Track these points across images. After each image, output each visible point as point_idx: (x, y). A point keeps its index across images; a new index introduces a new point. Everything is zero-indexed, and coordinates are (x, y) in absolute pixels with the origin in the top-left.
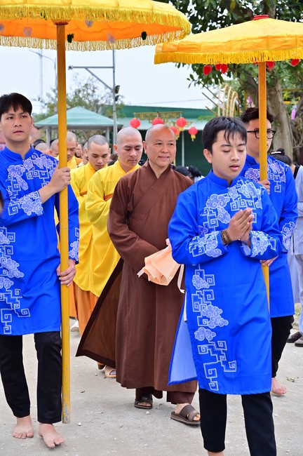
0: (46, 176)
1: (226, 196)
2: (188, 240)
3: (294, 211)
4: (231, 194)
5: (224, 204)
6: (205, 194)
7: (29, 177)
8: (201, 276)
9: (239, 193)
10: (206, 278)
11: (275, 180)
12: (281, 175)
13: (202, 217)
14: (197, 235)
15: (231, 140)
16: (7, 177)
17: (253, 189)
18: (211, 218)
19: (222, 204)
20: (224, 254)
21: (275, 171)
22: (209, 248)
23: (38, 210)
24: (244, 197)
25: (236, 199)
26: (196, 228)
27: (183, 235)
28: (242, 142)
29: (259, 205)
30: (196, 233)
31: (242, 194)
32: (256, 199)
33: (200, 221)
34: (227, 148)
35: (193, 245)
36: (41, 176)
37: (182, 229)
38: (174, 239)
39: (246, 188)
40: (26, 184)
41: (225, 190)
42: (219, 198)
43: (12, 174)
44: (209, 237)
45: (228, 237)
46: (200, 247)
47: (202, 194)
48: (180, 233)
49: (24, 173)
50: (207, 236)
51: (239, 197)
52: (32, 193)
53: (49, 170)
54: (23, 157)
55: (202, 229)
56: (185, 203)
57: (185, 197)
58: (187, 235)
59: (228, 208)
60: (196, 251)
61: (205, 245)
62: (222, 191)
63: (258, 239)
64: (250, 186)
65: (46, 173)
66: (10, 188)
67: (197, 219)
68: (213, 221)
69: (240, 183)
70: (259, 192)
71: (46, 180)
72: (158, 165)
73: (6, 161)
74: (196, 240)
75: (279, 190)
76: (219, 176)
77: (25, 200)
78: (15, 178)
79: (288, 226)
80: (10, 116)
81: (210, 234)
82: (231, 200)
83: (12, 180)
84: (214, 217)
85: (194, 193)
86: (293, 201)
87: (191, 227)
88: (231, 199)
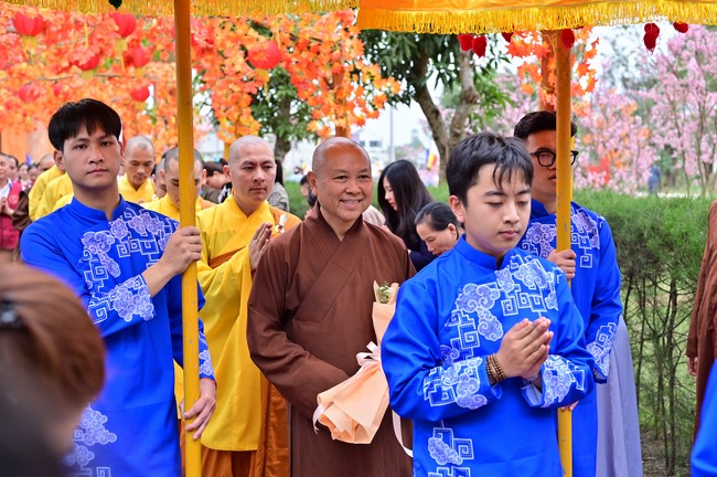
0: (153, 249)
1: (492, 287)
2: (420, 375)
3: (615, 301)
4: (501, 283)
5: (490, 302)
6: (454, 283)
7: (123, 252)
8: (447, 440)
9: (516, 281)
10: (457, 444)
11: (582, 244)
12: (591, 235)
13: (448, 329)
14: (438, 363)
15: (505, 185)
16: (81, 255)
17: (540, 273)
18: (465, 330)
19: (486, 302)
20: (492, 401)
21: (580, 229)
22: (462, 393)
23: (144, 309)
24: (525, 289)
25: (512, 293)
26: (435, 349)
27: (411, 364)
28: (526, 187)
29: (551, 302)
30: (437, 359)
31: (520, 282)
32: (546, 292)
33: (445, 336)
34: (496, 199)
35: (432, 385)
36: (145, 250)
37: (408, 353)
38: (394, 372)
39: (527, 271)
40: (116, 266)
41: (490, 275)
42: (481, 291)
43: (90, 248)
44: (462, 371)
45: (498, 370)
46: (444, 388)
47: (448, 283)
48: (405, 360)
49: (114, 246)
50: (458, 365)
51: (516, 288)
52: (130, 281)
53: (158, 238)
54: (109, 216)
55: (448, 352)
56: (414, 302)
57: (414, 291)
58: (420, 364)
59: (497, 311)
60: (437, 396)
61: (455, 386)
62: (485, 277)
63: (555, 373)
64: (534, 268)
65: (152, 244)
66: (89, 275)
67: (437, 334)
68: (470, 337)
69: (517, 260)
70: (551, 277)
71: (153, 257)
72: (339, 217)
73: (77, 225)
74: (437, 375)
75: (588, 263)
76: (476, 247)
77: (120, 294)
78: (96, 256)
79: (606, 331)
80: (80, 143)
81: (464, 363)
82: (503, 296)
83: (91, 259)
84: (471, 329)
85: (431, 282)
86: (612, 283)
87: (427, 348)
88: (503, 294)
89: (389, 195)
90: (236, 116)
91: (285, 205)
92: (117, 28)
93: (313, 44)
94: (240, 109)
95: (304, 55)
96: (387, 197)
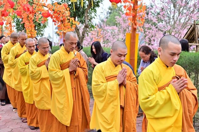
89: (94, 50)
90: (31, 29)
91: (50, 52)
92: (10, 6)
93: (58, 12)
94: (32, 28)
95: (56, 15)
96: (93, 50)
